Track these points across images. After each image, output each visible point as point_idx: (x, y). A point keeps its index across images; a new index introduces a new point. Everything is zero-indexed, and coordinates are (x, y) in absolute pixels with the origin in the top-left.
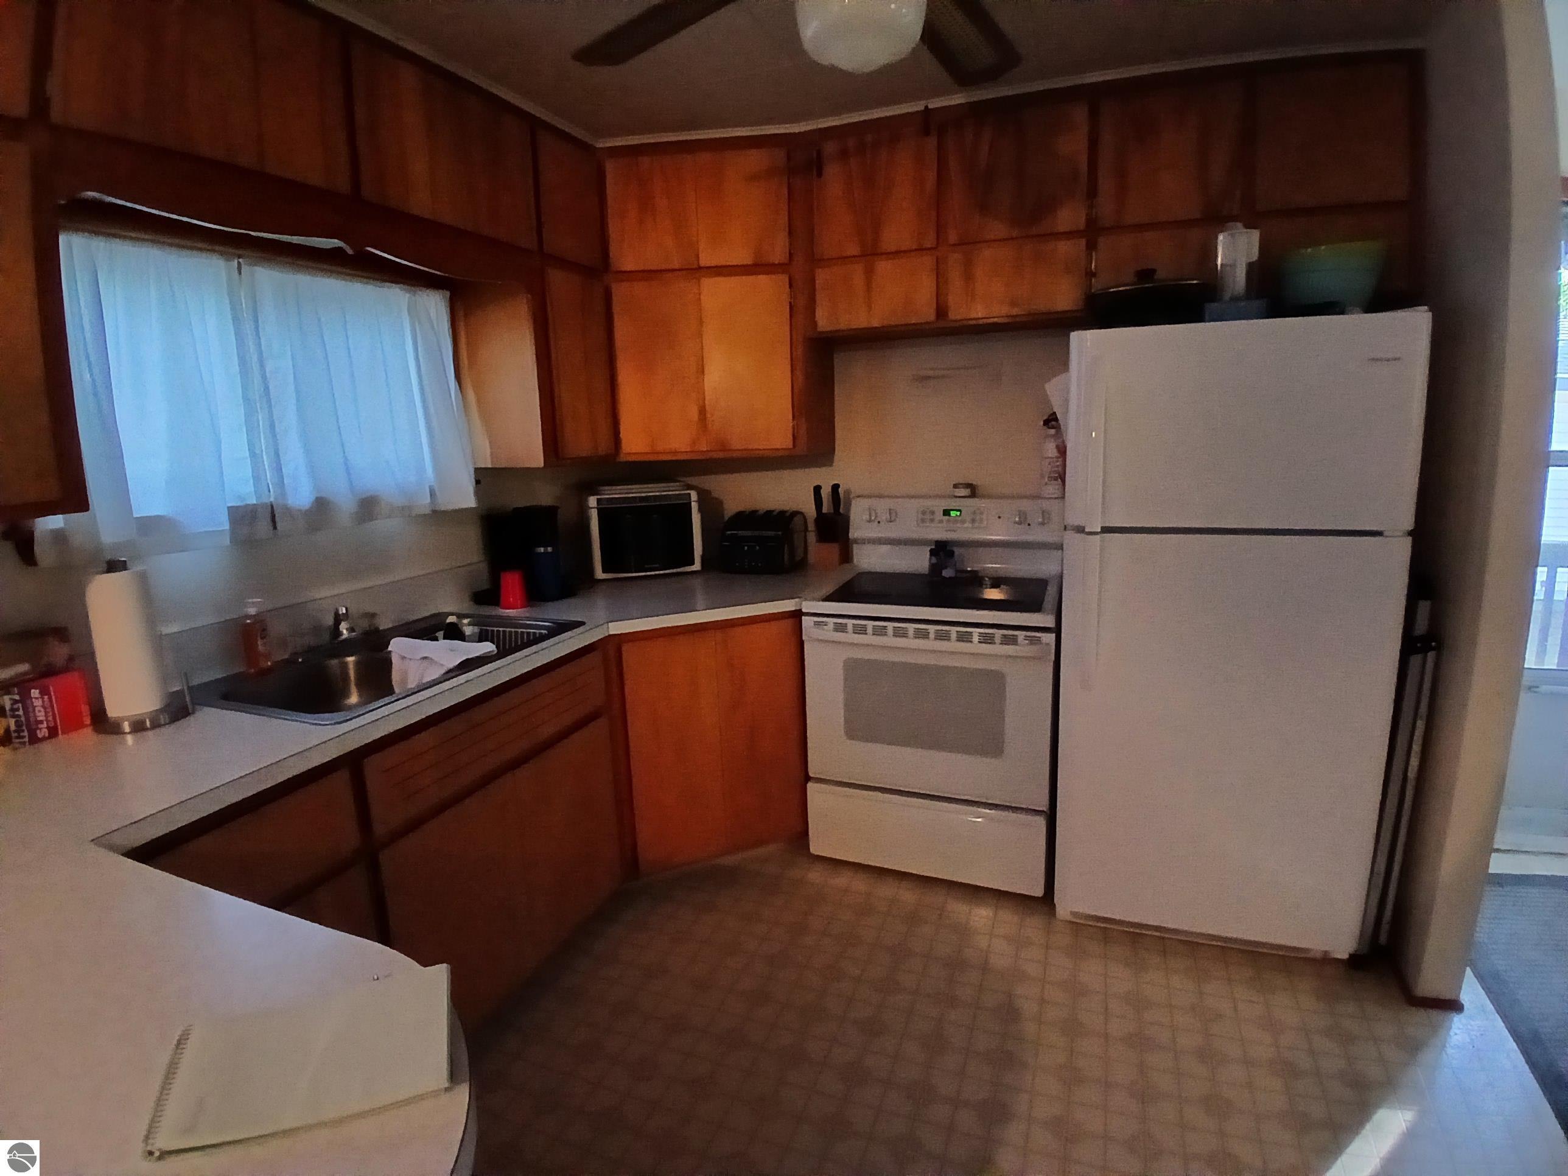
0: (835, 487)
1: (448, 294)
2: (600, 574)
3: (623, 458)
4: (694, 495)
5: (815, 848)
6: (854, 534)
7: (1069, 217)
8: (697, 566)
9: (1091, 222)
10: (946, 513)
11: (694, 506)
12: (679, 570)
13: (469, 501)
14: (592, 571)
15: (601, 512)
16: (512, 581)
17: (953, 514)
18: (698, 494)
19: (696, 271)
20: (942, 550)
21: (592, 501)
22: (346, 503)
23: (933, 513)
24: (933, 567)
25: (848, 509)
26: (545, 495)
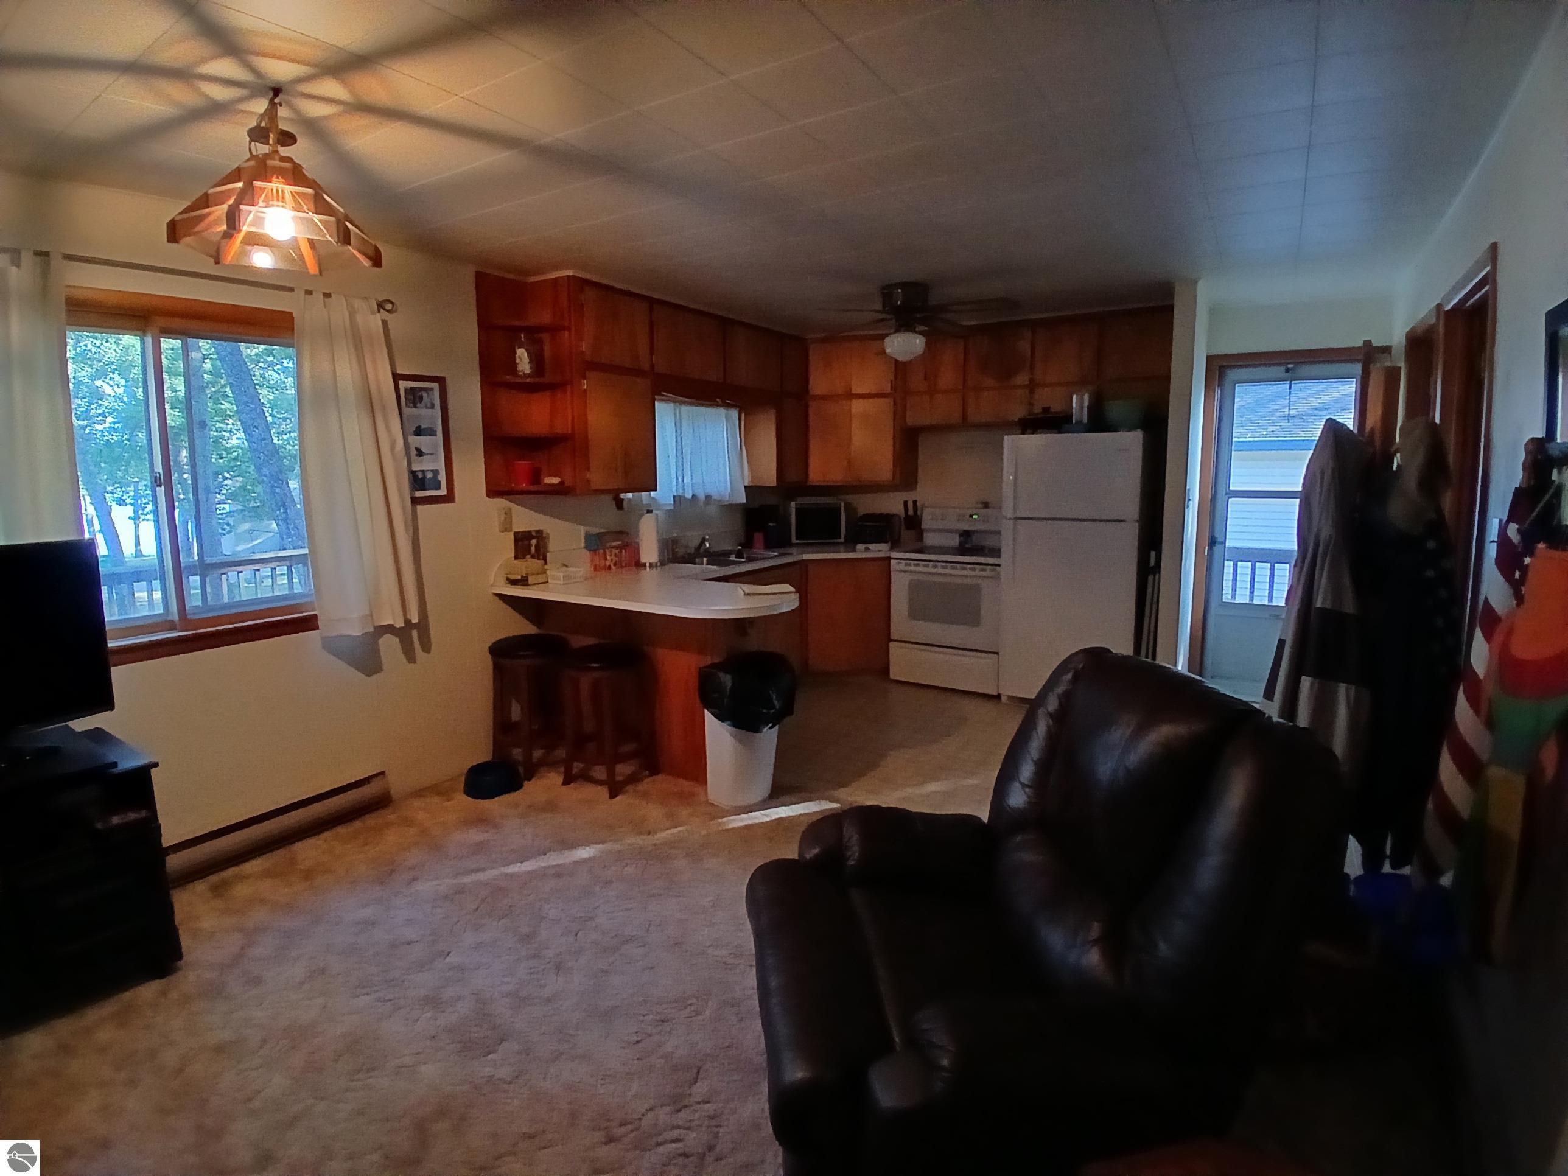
0: (915, 502)
1: (738, 409)
2: (794, 540)
3: (809, 483)
4: (843, 504)
5: (892, 676)
6: (924, 526)
7: (1022, 379)
8: (842, 540)
9: (1031, 380)
10: (971, 516)
11: (842, 508)
12: (832, 541)
13: (742, 499)
14: (790, 539)
15: (797, 510)
16: (758, 537)
17: (974, 517)
18: (845, 504)
19: (851, 396)
20: (966, 535)
21: (793, 504)
22: (702, 496)
23: (964, 516)
24: (960, 543)
25: (922, 513)
26: (772, 500)
